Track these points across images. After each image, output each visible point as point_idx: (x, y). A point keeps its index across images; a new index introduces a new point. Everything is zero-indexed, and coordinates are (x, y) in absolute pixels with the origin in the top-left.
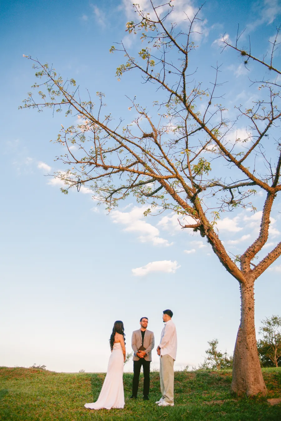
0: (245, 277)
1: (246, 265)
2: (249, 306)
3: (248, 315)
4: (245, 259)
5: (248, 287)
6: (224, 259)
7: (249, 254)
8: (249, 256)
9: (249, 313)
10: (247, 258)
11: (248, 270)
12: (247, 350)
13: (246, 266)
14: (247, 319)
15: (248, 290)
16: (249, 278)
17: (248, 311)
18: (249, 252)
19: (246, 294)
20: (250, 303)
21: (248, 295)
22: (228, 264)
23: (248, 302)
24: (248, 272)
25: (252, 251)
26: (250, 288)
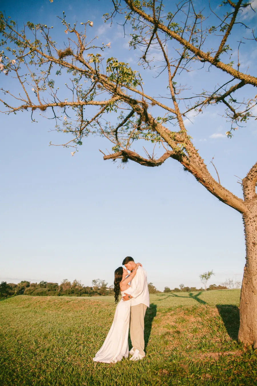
0: (247, 206)
1: (248, 190)
2: (253, 241)
3: (253, 252)
4: (247, 182)
5: (251, 217)
6: (211, 188)
7: (252, 176)
8: (252, 179)
9: (253, 250)
10: (249, 181)
11: (252, 196)
12: (254, 293)
13: (249, 192)
14: (252, 257)
15: (251, 220)
16: (252, 206)
17: (253, 246)
18: (252, 174)
19: (249, 226)
20: (254, 236)
21: (251, 227)
22: (218, 193)
23: (252, 236)
24: (251, 198)
25: (255, 172)
26: (253, 218)
